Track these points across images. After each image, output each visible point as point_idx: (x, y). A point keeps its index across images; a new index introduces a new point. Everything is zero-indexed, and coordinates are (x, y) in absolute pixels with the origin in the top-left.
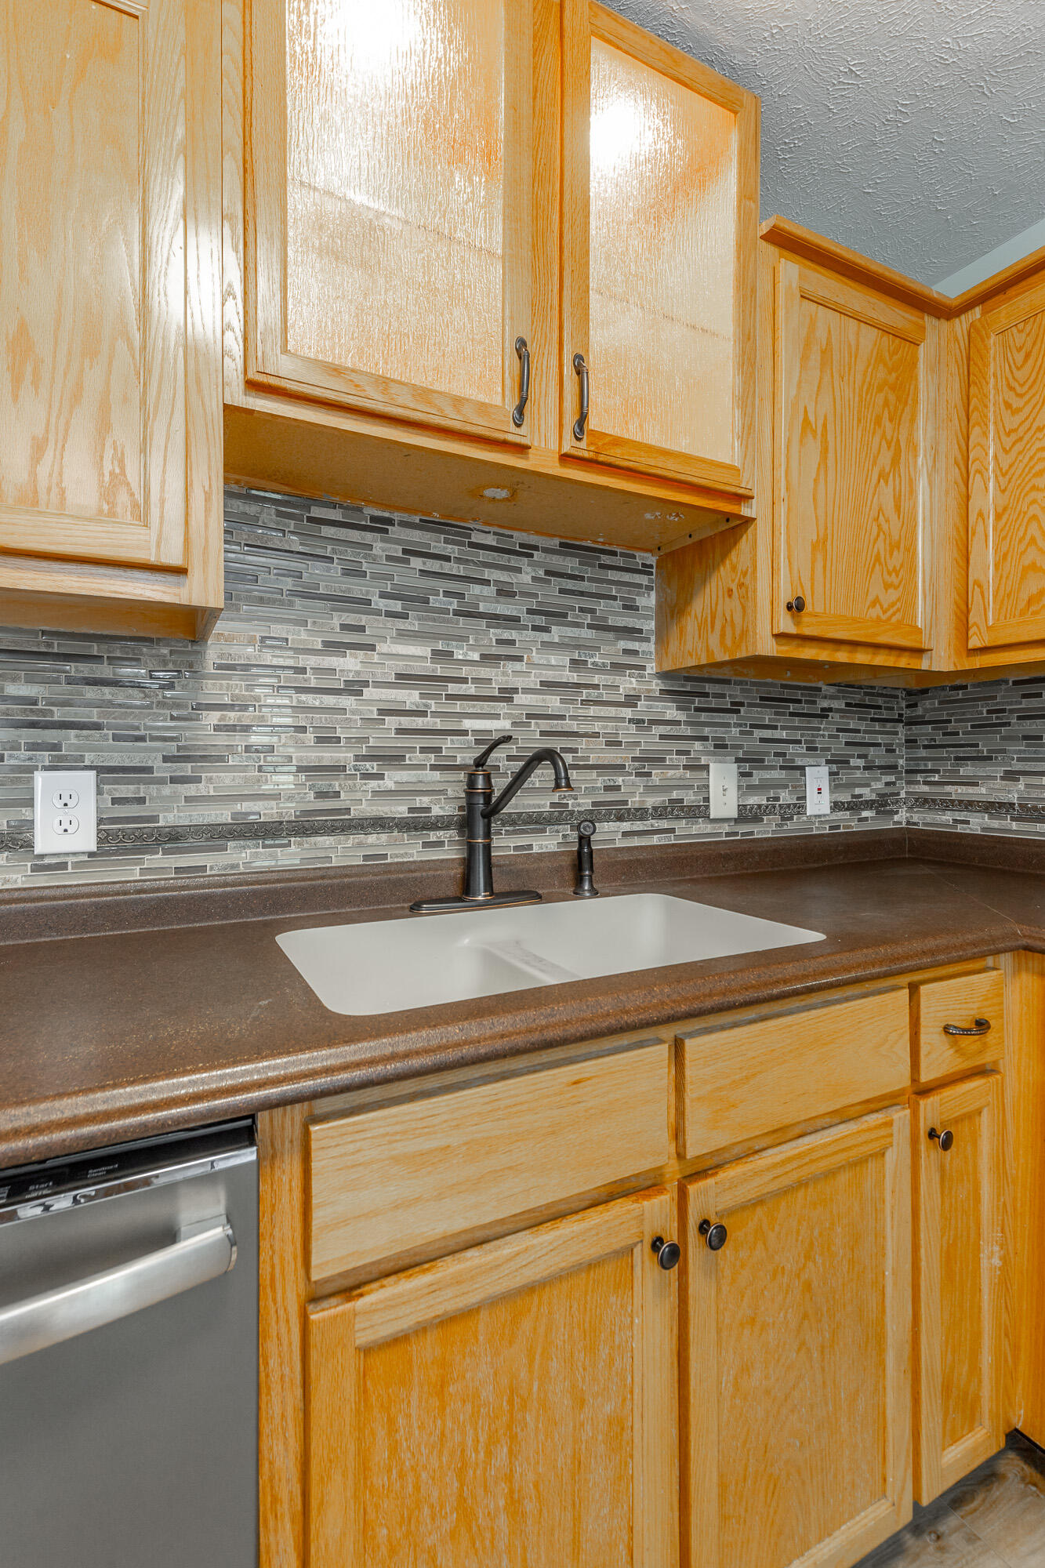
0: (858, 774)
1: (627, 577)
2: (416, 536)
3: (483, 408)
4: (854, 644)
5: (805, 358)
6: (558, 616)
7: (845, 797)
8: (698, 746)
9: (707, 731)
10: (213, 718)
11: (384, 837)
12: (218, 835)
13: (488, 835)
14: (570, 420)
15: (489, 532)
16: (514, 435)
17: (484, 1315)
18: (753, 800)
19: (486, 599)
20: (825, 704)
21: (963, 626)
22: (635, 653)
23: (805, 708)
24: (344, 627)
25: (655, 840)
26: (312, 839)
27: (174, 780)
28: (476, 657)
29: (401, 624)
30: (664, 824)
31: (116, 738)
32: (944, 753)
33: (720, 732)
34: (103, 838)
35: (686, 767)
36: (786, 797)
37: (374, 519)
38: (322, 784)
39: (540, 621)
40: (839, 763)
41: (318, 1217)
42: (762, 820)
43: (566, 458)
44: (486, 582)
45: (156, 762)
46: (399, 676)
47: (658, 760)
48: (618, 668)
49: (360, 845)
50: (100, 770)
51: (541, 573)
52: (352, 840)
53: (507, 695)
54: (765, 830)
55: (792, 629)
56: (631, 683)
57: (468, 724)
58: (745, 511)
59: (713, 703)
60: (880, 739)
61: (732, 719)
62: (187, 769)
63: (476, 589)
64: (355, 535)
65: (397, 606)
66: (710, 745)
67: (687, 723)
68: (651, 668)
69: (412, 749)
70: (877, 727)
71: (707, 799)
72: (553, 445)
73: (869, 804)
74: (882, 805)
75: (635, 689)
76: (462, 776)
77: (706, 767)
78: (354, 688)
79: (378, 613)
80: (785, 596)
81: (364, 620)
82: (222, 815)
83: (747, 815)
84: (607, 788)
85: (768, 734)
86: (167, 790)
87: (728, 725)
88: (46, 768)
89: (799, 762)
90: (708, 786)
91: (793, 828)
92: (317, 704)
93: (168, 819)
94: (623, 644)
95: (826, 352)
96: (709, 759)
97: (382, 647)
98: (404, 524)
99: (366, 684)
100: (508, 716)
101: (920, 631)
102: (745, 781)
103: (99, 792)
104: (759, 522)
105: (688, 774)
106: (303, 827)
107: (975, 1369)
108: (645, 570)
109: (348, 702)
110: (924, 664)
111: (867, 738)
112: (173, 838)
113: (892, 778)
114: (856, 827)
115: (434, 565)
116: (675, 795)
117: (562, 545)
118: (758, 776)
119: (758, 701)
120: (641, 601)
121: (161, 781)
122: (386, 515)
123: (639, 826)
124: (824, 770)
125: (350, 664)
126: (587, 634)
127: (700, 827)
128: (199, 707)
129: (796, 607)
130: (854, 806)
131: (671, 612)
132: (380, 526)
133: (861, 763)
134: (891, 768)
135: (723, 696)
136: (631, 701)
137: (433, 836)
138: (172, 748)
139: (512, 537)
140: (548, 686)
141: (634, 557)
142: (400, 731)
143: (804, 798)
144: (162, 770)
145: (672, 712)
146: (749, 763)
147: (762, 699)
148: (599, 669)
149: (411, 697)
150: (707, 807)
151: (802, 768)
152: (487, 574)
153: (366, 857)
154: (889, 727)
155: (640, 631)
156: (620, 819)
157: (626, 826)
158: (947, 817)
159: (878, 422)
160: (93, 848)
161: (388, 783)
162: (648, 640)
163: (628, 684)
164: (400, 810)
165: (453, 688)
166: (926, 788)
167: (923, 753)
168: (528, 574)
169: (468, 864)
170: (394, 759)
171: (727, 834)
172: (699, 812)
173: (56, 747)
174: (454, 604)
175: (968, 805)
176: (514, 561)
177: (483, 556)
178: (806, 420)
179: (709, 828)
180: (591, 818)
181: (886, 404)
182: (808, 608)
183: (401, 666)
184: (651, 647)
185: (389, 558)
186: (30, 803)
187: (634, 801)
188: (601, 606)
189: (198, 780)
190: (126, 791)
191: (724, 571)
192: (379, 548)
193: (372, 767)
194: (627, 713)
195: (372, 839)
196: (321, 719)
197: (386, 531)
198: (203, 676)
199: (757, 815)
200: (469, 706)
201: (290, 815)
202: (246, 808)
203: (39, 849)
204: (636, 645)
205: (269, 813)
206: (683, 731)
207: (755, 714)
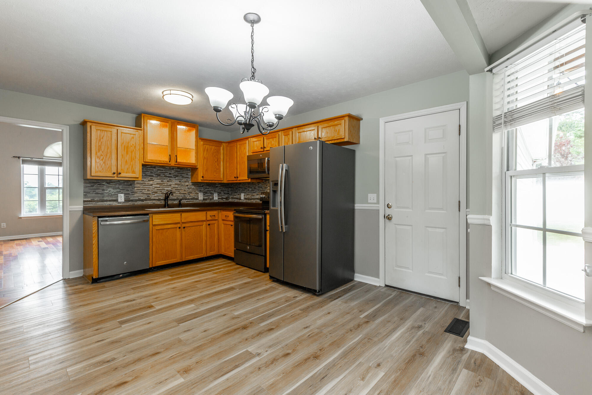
0: (223, 194)
1: (186, 171)
3: (166, 161)
4: (212, 180)
5: (204, 151)
6: (177, 176)
7: (220, 197)
8: (197, 191)
9: (198, 189)
10: (136, 188)
12: (136, 201)
13: (168, 201)
14: (175, 161)
16: (169, 163)
17: (165, 230)
18: (205, 198)
19: (167, 175)
20: (217, 185)
21: (227, 178)
22: (188, 180)
23: (214, 186)
24: (150, 178)
25: (191, 202)
28: (166, 181)
29: (157, 178)
30: (192, 200)
31: (126, 191)
32: (233, 192)
33: (200, 189)
34: (125, 200)
36: (211, 197)
38: (148, 195)
39: (175, 177)
40: (219, 194)
41: (153, 221)
43: (175, 165)
44: (168, 173)
46: (157, 184)
47: (191, 193)
48: (185, 182)
49: (152, 202)
50: (124, 194)
51: (175, 171)
52: (151, 201)
53: (170, 185)
54: (208, 201)
55: (202, 179)
57: (165, 189)
58: (197, 167)
59: (199, 186)
60: (226, 190)
61: (203, 188)
62: (133, 194)
63: (166, 174)
64: (152, 169)
65: (157, 176)
66: (199, 191)
68: (190, 182)
69: (158, 192)
70: (226, 188)
72: (174, 163)
73: (225, 198)
74: (226, 199)
76: (165, 194)
77: (198, 194)
78: (151, 185)
79: (154, 177)
80: (202, 176)
81: (153, 178)
82: (137, 198)
83: (204, 199)
84: (185, 196)
85: (208, 189)
86: (131, 196)
88: (120, 193)
89: (213, 193)
90: (198, 196)
91: (212, 201)
93: (131, 199)
94: (186, 179)
95: (207, 150)
97: (155, 180)
98: (157, 167)
99: (153, 184)
100: (170, 188)
101: (221, 178)
102: (204, 195)
103: (125, 196)
104: (199, 169)
105: (196, 194)
106: (146, 200)
107: (214, 246)
108: (189, 170)
109: (151, 186)
110: (223, 182)
111: (224, 190)
112: (132, 201)
113: (228, 195)
114: (222, 201)
115: (161, 171)
116: (194, 197)
118: (206, 195)
119: (206, 185)
120: (189, 174)
121: (131, 195)
123: (188, 200)
124: (217, 194)
125: (151, 182)
126: (181, 178)
127: (197, 201)
128: (135, 187)
129: (203, 177)
130: (222, 199)
131: (192, 175)
133: (223, 193)
134: (229, 194)
135: (201, 185)
136: (187, 186)
137: (161, 201)
138: (132, 192)
140: (176, 184)
142: (157, 190)
143: (214, 197)
144: (131, 194)
145: (193, 187)
146: (205, 193)
148: (183, 182)
149: (158, 186)
151: (213, 194)
152: (168, 172)
154: (228, 188)
155: (188, 177)
156: (186, 200)
157: (187, 200)
158: (234, 200)
159: (215, 156)
160: (124, 201)
161: (156, 195)
162: (190, 178)
163: (187, 184)
164: (157, 198)
165: (163, 185)
166: (232, 196)
167: (232, 192)
169: (165, 204)
170: (156, 193)
171: (202, 202)
172: (197, 199)
173: (120, 191)
174: (164, 175)
175: (235, 198)
176: (171, 170)
177: (167, 170)
178: (205, 157)
179: (199, 201)
180: (181, 200)
181: (216, 154)
182: (204, 177)
183: (157, 182)
184: (190, 179)
185: (156, 171)
186: (118, 197)
187: (188, 197)
188: (183, 175)
190: (127, 196)
191: (196, 172)
192: (154, 170)
193: (154, 194)
194: (187, 187)
195: (154, 201)
196: (148, 188)
198: (135, 184)
199: (206, 200)
200: (166, 187)
201: (144, 198)
202: (139, 198)
203: (119, 201)
204: (188, 179)
205: (142, 198)
206: (195, 189)
207: (206, 187)
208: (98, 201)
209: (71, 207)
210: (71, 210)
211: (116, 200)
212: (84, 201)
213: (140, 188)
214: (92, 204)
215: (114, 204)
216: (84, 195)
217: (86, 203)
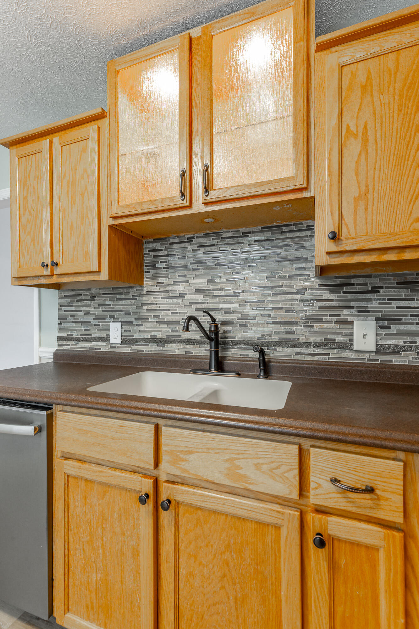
1: (297, 234)
2: (202, 240)
8: (346, 312)
9: (353, 304)
10: (145, 307)
11: (192, 346)
12: (147, 341)
15: (230, 232)
18: (391, 342)
24: (179, 276)
25: (316, 358)
26: (170, 345)
27: (137, 325)
28: (224, 280)
29: (197, 272)
30: (321, 351)
31: (125, 314)
33: (363, 305)
34: (123, 340)
35: (336, 323)
37: (188, 238)
38: (173, 327)
42: (401, 354)
43: (206, 204)
45: (133, 321)
46: (196, 290)
47: (318, 319)
48: (293, 277)
49: (184, 348)
50: (122, 322)
51: (252, 242)
52: (182, 346)
53: (238, 293)
56: (301, 283)
59: (358, 288)
61: (373, 296)
62: (139, 322)
64: (182, 245)
65: (195, 266)
66: (355, 311)
67: (337, 300)
68: (313, 275)
71: (352, 340)
75: (302, 286)
77: (352, 323)
78: (182, 296)
79: (190, 270)
81: (185, 273)
82: (147, 336)
83: (380, 350)
84: (287, 332)
85: (404, 303)
86: (136, 328)
87: (371, 300)
88: (112, 322)
90: (353, 333)
92: (171, 301)
93: (136, 336)
94: (295, 266)
96: (354, 319)
97: (191, 281)
98: (198, 237)
99: (186, 294)
100: (237, 302)
102: (383, 331)
103: (122, 328)
104: (317, 199)
105: (338, 326)
106: (168, 341)
108: (309, 228)
109: (180, 300)
112: (136, 341)
115: (209, 249)
116: (329, 337)
117: (262, 228)
118: (394, 328)
119: (396, 285)
120: (307, 244)
121: (134, 325)
122: (192, 236)
123: (306, 350)
125: (181, 288)
127: (346, 354)
128: (142, 304)
132: (190, 240)
135: (366, 284)
136: (301, 291)
138: (136, 316)
139: (239, 231)
140: (256, 288)
141: (302, 224)
145: (327, 295)
146: (386, 321)
147: (398, 283)
148: (282, 279)
149: (200, 297)
150: (352, 344)
153: (186, 352)
155: (307, 258)
156: (294, 346)
157: (297, 350)
160: (121, 342)
162: (311, 261)
163: (298, 284)
165: (215, 293)
168: (246, 244)
171: (368, 360)
172: (348, 346)
173: (114, 316)
176: (240, 240)
177: (227, 241)
179: (354, 355)
183: (197, 287)
185: (194, 250)
186: (109, 330)
187: (303, 339)
189: (142, 325)
190: (127, 328)
192: (190, 247)
194: (299, 297)
195: (188, 346)
196: (173, 307)
197: (192, 241)
198: (143, 295)
199: (395, 351)
200: (222, 299)
201: (164, 336)
202: (153, 333)
203: (111, 342)
204: (303, 265)
205: (159, 335)
206: (335, 304)
207: (393, 292)
208: (78, 340)
209: (42, 349)
210: (42, 355)
211: (106, 339)
212: (60, 339)
213: (153, 307)
214: (69, 345)
215: (104, 347)
216: (59, 324)
217: (61, 342)
